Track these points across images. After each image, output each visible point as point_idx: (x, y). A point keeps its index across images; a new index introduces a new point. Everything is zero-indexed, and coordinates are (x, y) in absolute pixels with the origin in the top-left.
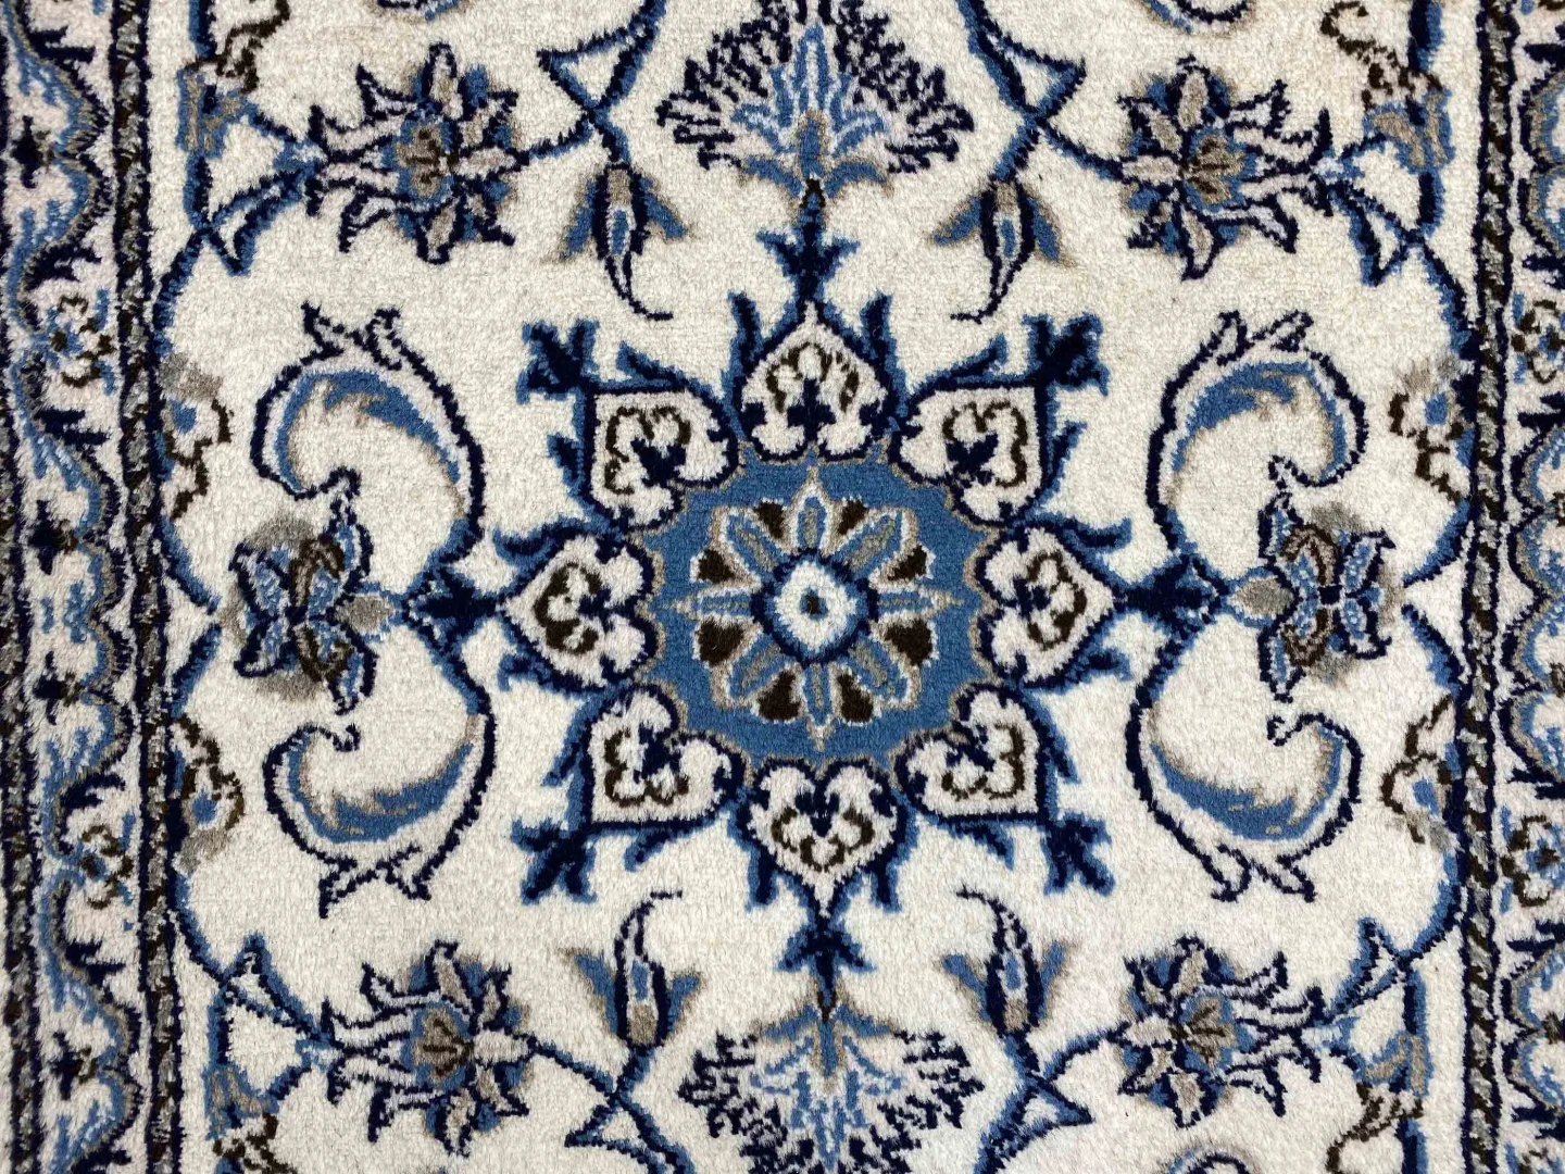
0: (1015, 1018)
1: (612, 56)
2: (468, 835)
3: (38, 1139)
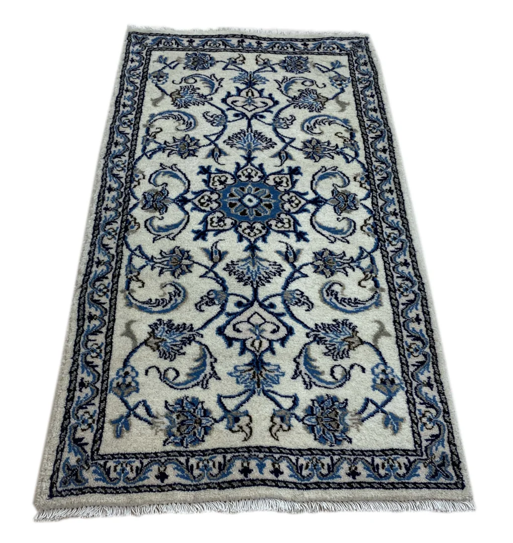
0: (291, 260)
1: (216, 136)
2: (184, 231)
3: (91, 273)
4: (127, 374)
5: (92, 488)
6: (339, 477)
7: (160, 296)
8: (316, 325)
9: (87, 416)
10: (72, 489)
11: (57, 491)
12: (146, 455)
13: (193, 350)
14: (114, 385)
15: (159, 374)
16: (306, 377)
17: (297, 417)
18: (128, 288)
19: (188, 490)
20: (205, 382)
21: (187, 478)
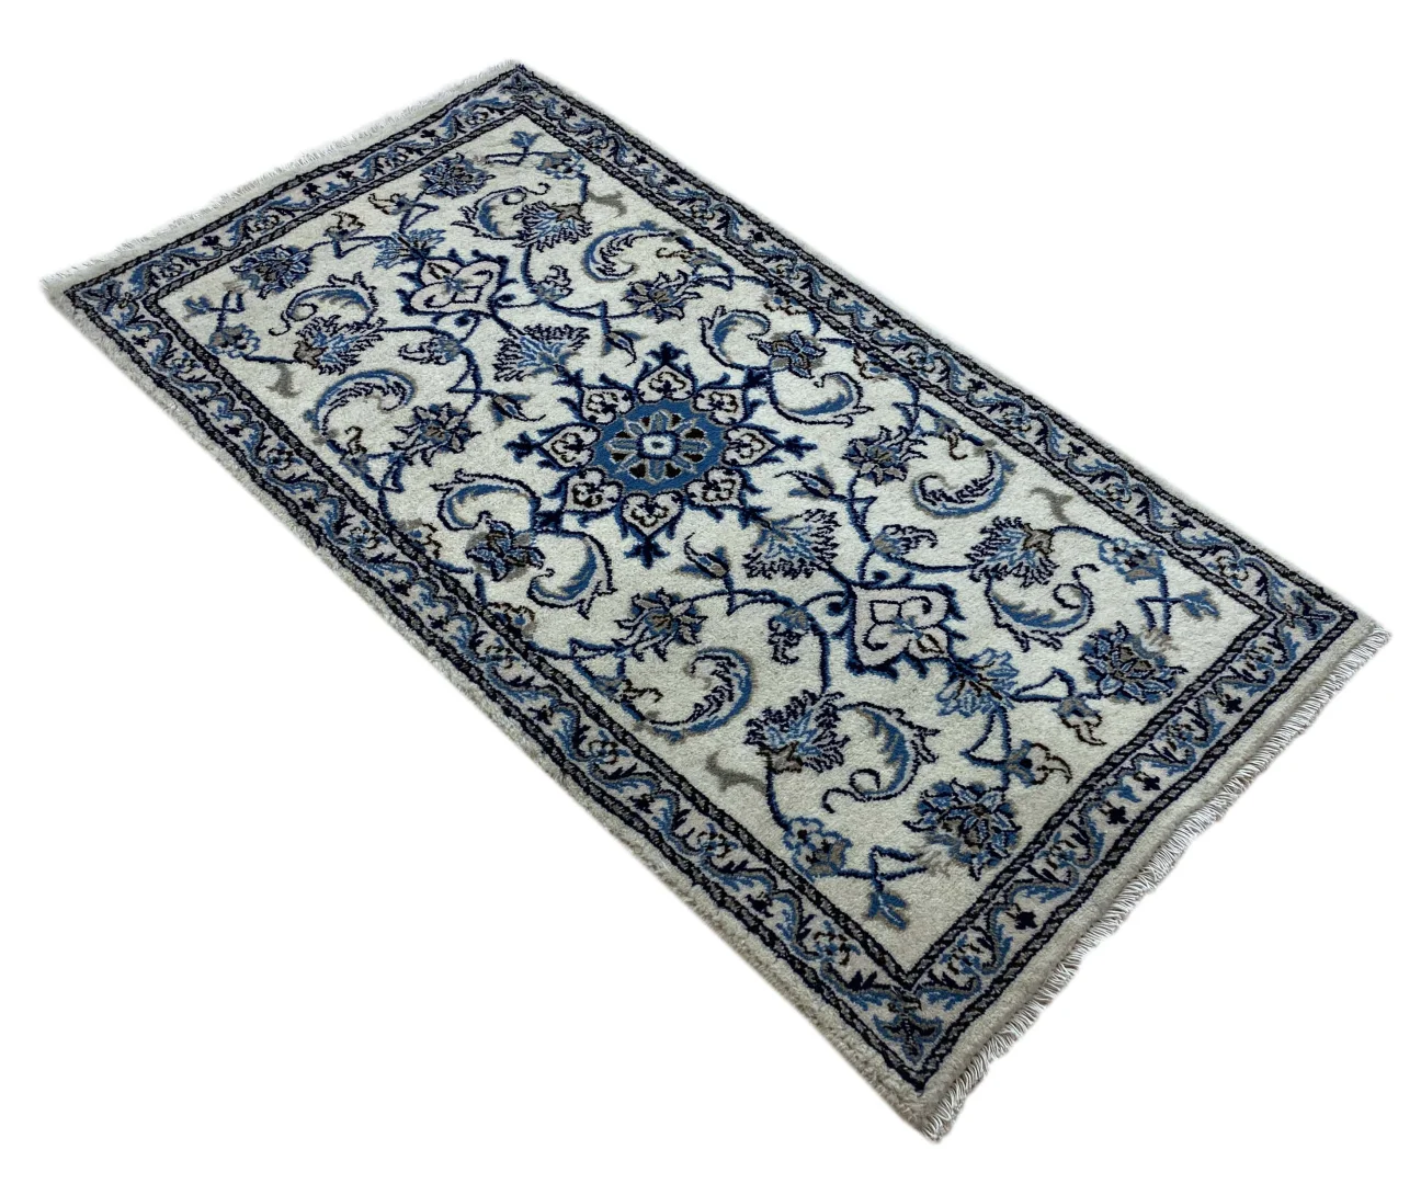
3: (550, 740)
4: (802, 834)
5: (957, 1023)
6: (1222, 724)
7: (706, 688)
8: (968, 556)
9: (824, 941)
10: (933, 1051)
11: (918, 1073)
12: (971, 914)
13: (851, 724)
14: (807, 865)
15: (848, 796)
16: (1038, 635)
17: (1089, 696)
18: (639, 716)
19: (1079, 905)
20: (925, 753)
21: (1059, 892)
